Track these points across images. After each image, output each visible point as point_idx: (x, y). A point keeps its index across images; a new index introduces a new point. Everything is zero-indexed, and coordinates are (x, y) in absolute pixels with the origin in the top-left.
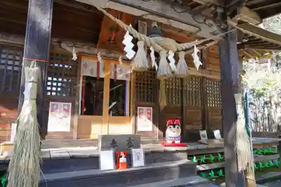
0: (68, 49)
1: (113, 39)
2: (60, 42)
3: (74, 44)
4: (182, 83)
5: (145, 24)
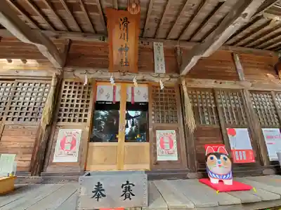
0: (81, 76)
1: (124, 61)
2: (73, 71)
3: (87, 71)
4: (215, 99)
5: (162, 44)
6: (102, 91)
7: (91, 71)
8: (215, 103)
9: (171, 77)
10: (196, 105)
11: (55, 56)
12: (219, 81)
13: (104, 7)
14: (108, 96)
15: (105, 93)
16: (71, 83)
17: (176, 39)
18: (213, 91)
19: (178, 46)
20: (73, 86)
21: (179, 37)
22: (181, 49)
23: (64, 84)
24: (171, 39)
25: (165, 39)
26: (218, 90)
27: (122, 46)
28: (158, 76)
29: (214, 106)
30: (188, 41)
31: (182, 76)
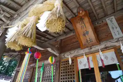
2: (64, 55)
5: (113, 17)
6: (81, 63)
7: (72, 52)
11: (55, 50)
13: (69, 19)
14: (85, 65)
15: (83, 63)
16: (64, 62)
23: (61, 64)
27: (84, 32)
28: (118, 41)
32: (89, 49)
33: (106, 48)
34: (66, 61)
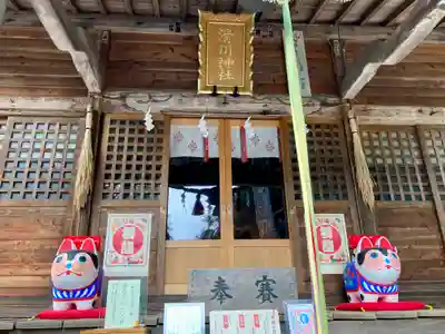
0: (140, 107)
2: (123, 98)
3: (150, 97)
4: (420, 148)
5: (301, 34)
6: (179, 137)
7: (160, 96)
8: (422, 157)
9: (324, 104)
10: (379, 161)
12: (427, 110)
14: (193, 146)
15: (190, 140)
16: (122, 122)
17: (332, 22)
18: (416, 130)
19: (335, 36)
20: (127, 127)
21: (338, 17)
22: (342, 42)
23: (107, 127)
24: (320, 22)
25: (307, 22)
26: (428, 128)
29: (418, 162)
30: (357, 23)
31: (348, 101)
32: (219, 104)
33: (265, 113)
34: (131, 122)
